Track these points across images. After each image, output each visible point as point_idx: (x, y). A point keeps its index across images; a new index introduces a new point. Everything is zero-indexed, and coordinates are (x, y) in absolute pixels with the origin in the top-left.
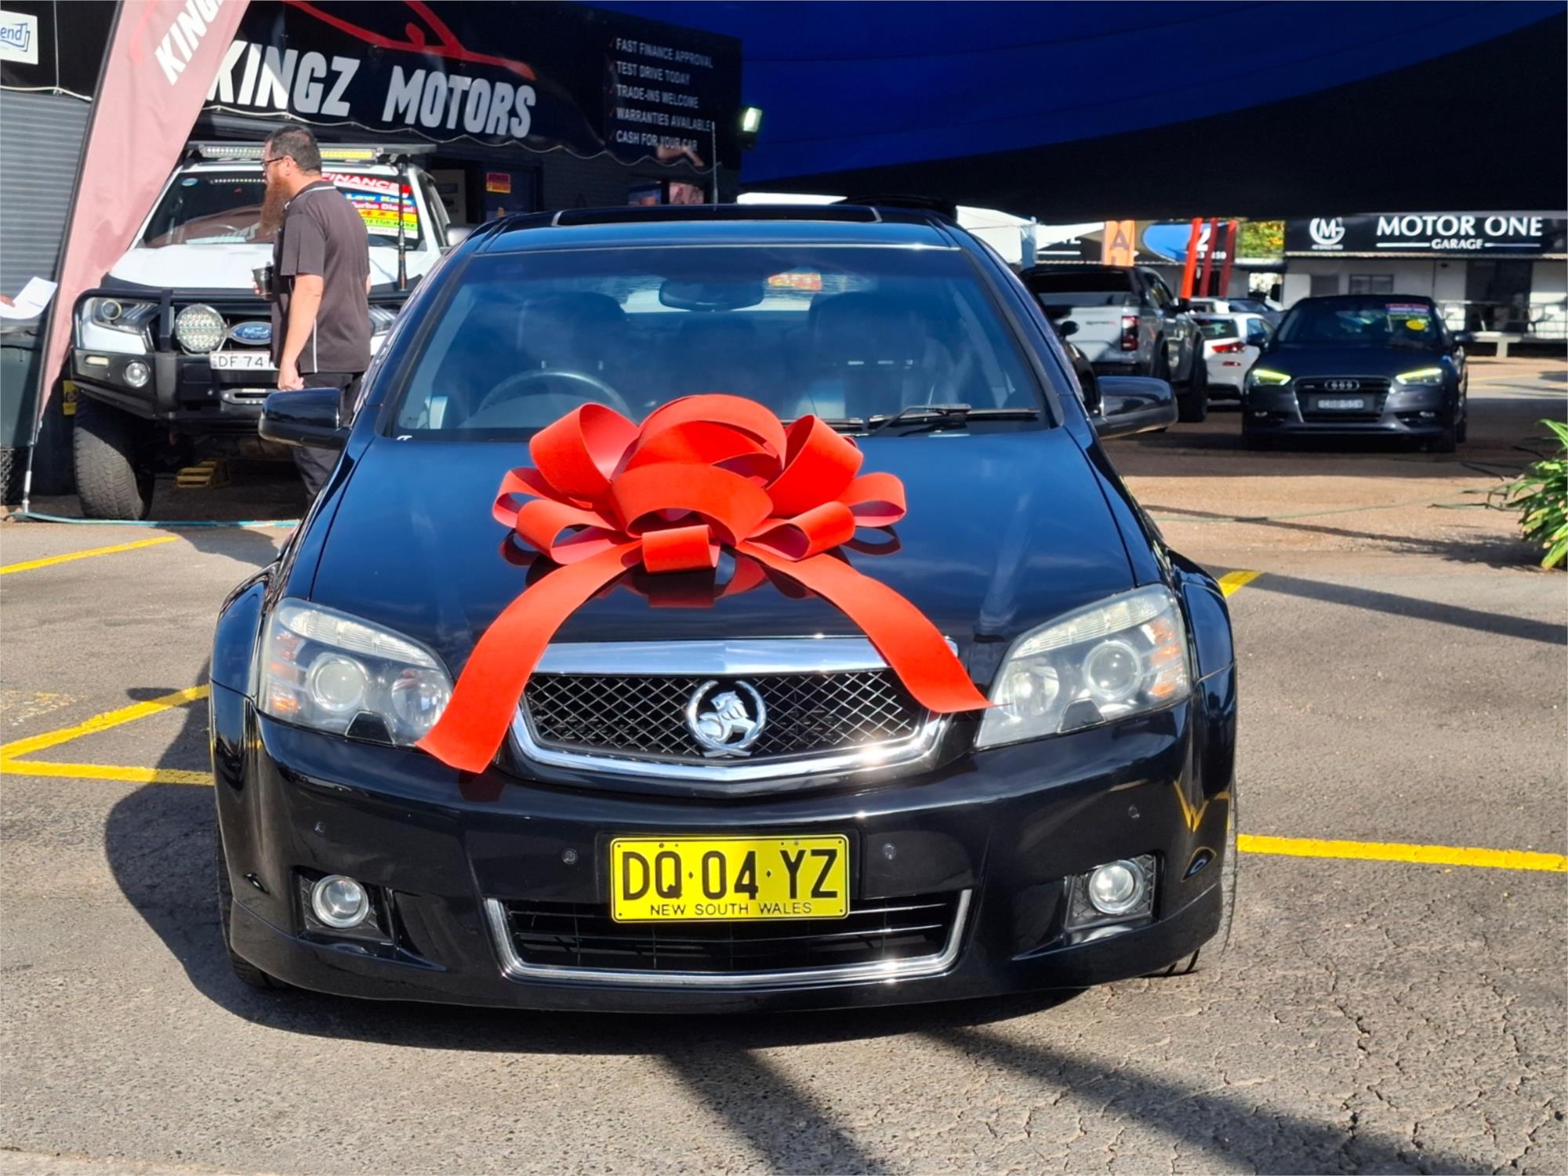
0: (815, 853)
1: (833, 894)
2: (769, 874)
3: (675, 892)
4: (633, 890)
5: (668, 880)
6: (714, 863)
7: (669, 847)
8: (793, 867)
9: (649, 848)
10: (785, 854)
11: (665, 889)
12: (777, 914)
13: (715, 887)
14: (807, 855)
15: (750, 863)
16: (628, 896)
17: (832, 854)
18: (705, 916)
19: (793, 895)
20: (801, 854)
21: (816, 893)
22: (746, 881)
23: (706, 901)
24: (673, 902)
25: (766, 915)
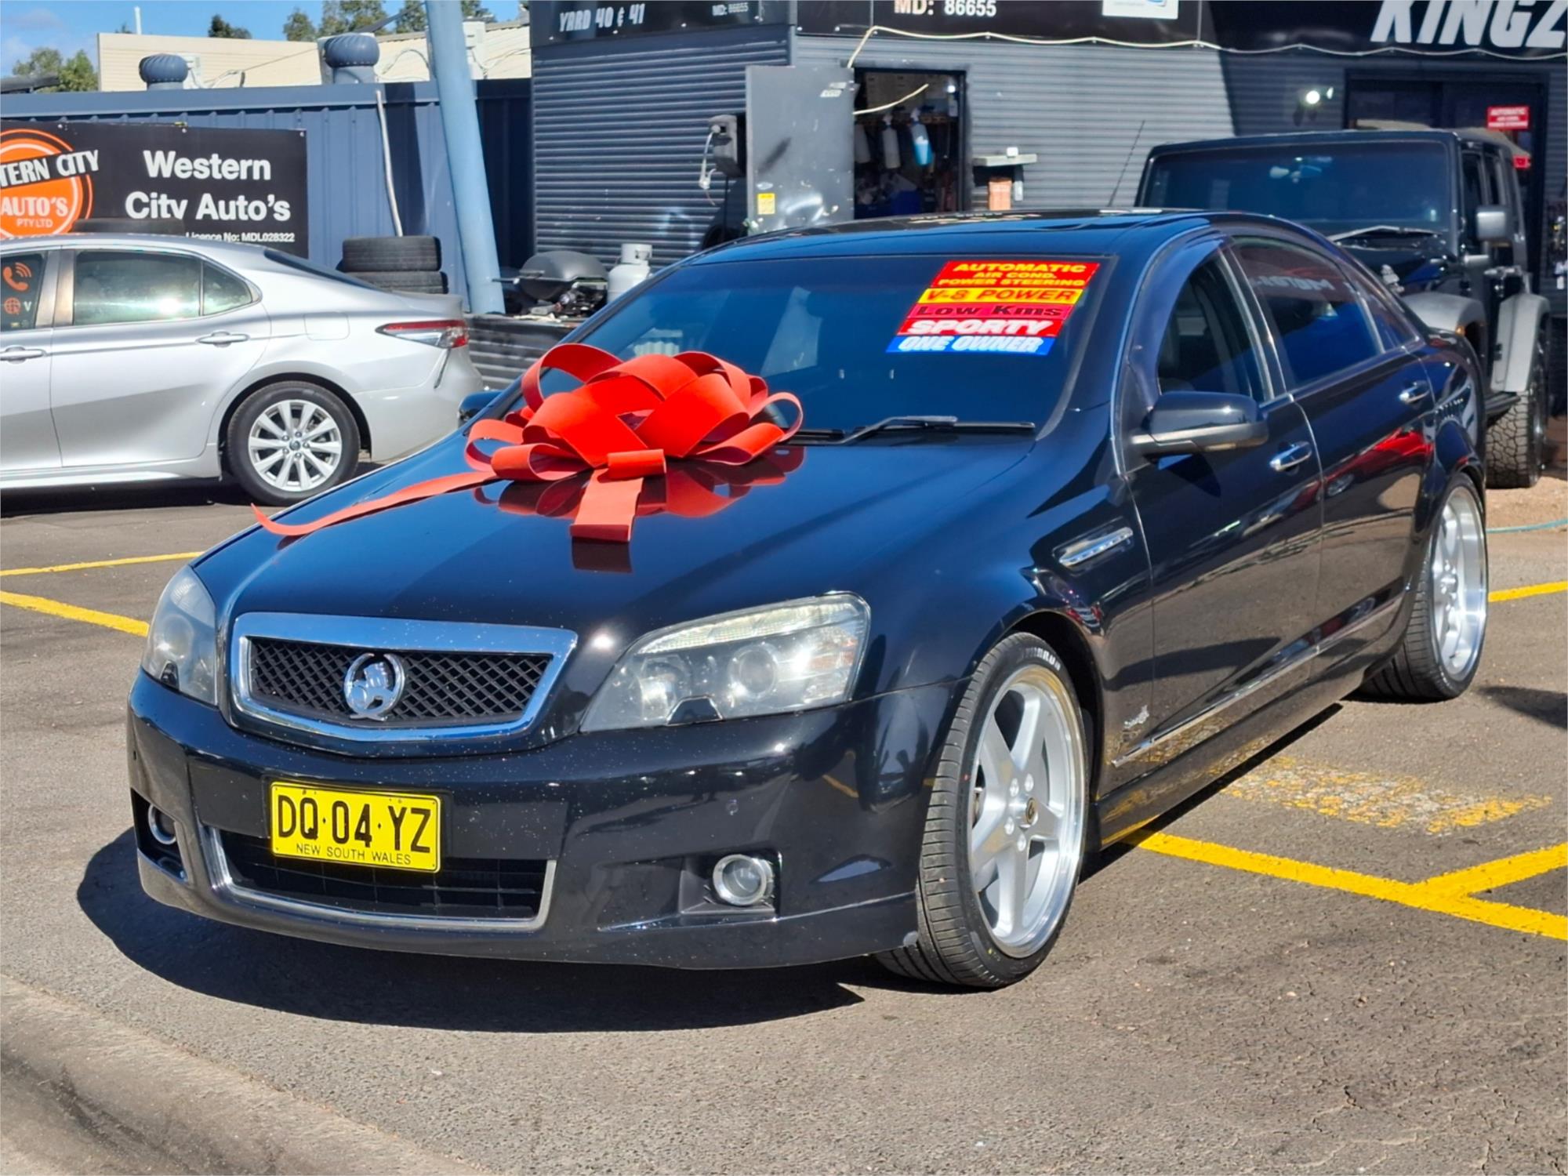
0: (415, 811)
1: (426, 850)
2: (379, 826)
3: (312, 834)
4: (286, 829)
5: (309, 824)
6: (340, 810)
7: (310, 794)
8: (397, 822)
9: (296, 794)
10: (391, 809)
11: (307, 831)
12: (385, 863)
13: (341, 834)
14: (408, 811)
15: (365, 816)
16: (283, 834)
17: (426, 813)
18: (333, 858)
19: (397, 847)
20: (403, 810)
21: (415, 847)
22: (363, 830)
23: (335, 845)
24: (311, 842)
25: (377, 862)
